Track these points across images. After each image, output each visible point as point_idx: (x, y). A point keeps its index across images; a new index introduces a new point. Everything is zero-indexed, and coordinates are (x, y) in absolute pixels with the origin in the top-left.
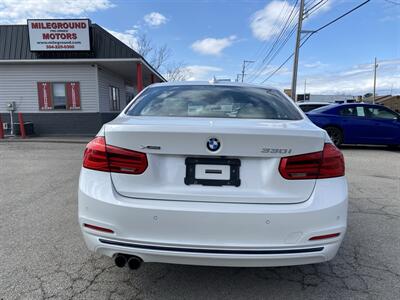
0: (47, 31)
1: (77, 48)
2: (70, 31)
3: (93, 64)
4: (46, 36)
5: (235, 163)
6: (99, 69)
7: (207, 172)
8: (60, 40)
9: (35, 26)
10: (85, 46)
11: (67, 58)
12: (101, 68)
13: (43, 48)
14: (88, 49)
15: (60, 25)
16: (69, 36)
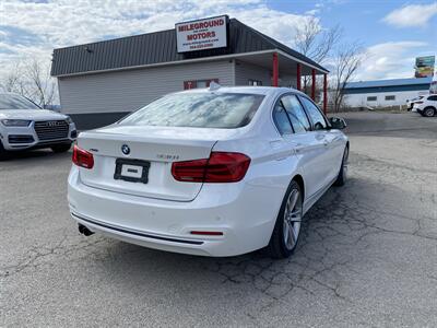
0: (191, 33)
1: (216, 45)
2: (210, 29)
3: (230, 60)
4: (190, 38)
5: (146, 165)
6: (237, 64)
7: (129, 170)
8: (202, 40)
9: (181, 29)
10: (222, 43)
11: (202, 56)
12: (238, 62)
13: (187, 49)
14: (225, 45)
15: (201, 25)
16: (209, 34)
